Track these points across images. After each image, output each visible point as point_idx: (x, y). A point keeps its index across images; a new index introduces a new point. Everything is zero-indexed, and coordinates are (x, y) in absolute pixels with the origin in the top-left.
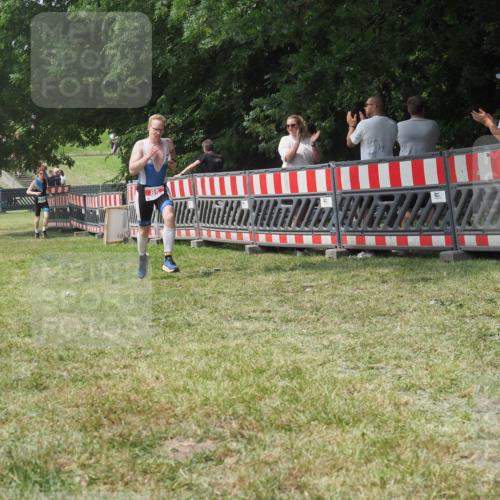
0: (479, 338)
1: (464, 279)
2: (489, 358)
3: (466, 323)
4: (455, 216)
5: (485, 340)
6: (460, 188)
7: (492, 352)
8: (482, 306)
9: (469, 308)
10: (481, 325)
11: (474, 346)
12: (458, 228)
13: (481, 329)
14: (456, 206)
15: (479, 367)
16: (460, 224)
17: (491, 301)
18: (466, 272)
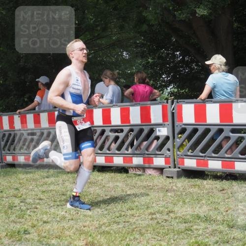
0: (9, 208)
1: (5, 178)
2: (12, 219)
3: (3, 200)
4: (2, 146)
5: (12, 209)
6: (4, 132)
7: (14, 215)
8: (12, 192)
9: (5, 193)
10: (10, 202)
11: (6, 212)
12: (3, 152)
13: (10, 204)
14: (3, 141)
15: (7, 223)
16: (4, 150)
17: (17, 189)
18: (6, 174)
